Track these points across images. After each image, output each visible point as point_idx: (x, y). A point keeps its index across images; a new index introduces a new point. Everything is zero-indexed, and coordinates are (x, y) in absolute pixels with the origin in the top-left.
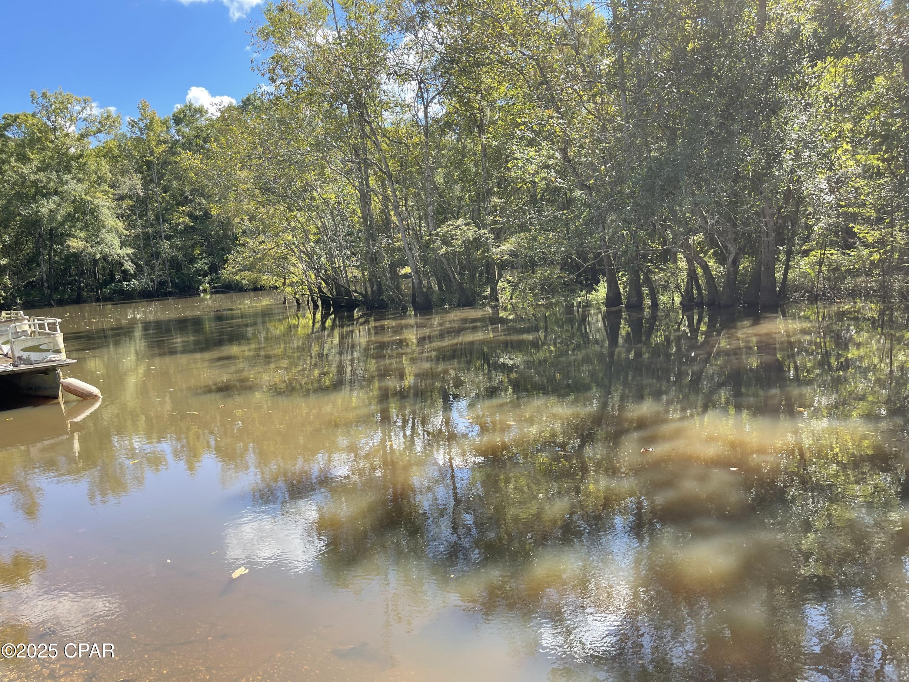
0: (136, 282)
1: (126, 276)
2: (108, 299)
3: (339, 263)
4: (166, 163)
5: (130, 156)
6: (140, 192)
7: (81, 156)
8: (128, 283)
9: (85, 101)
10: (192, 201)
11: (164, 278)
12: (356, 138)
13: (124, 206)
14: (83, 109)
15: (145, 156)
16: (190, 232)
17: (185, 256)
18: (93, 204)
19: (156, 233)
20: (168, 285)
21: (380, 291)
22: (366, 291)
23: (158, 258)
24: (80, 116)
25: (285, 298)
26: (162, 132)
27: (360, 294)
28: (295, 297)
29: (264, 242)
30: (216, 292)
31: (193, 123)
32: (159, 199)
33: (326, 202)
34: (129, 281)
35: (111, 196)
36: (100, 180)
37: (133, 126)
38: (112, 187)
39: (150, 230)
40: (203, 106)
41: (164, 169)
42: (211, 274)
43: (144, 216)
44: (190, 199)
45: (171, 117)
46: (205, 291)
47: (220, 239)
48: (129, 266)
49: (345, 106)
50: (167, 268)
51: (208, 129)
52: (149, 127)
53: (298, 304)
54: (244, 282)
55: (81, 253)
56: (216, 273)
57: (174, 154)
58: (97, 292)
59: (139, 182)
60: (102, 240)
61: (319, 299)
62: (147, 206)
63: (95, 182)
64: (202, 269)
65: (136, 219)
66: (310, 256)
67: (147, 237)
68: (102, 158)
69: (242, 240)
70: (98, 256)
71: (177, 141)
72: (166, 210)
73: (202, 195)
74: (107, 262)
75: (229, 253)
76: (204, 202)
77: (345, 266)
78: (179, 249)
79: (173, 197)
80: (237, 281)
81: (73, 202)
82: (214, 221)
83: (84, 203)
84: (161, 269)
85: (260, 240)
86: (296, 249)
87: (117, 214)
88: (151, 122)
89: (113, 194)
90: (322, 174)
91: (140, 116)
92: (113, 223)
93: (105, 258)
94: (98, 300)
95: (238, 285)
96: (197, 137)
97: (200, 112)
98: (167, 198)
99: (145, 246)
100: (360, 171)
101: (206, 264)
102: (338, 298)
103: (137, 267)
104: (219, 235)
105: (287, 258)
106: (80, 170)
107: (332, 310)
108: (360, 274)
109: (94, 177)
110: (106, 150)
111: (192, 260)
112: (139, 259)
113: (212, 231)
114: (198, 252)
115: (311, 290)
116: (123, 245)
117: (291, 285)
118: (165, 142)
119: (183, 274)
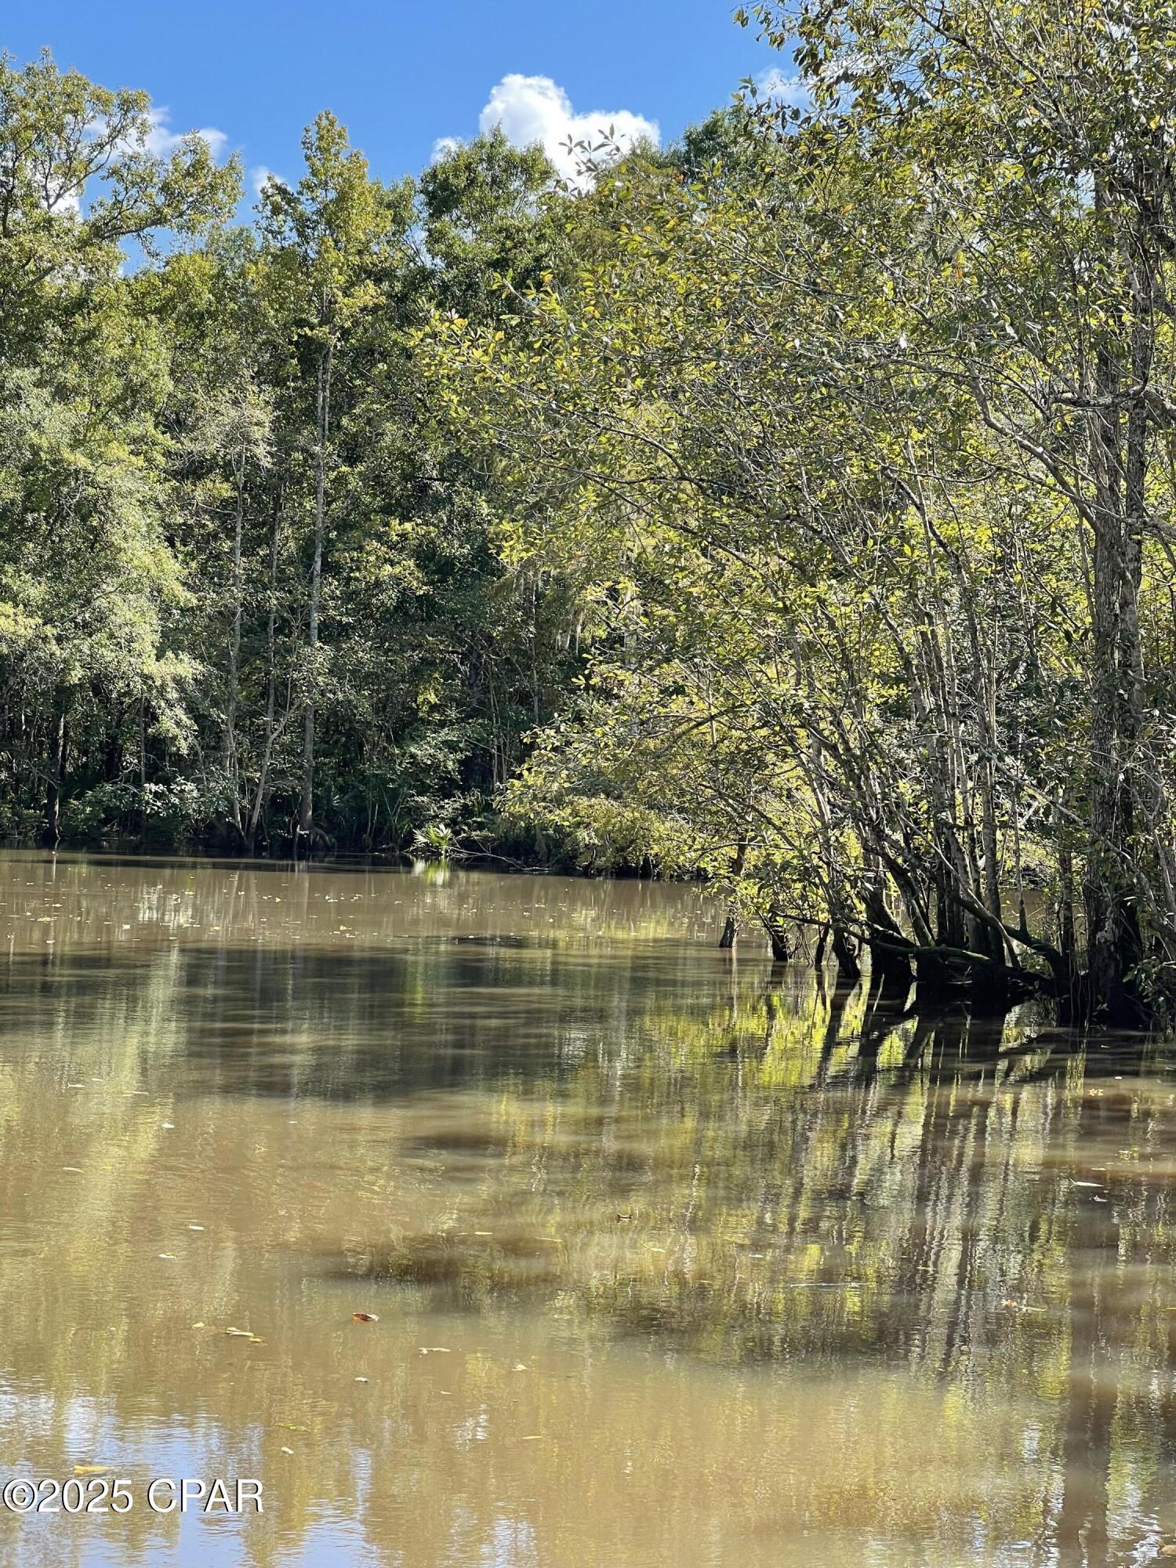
0: (190, 786)
1: (159, 761)
2: (81, 840)
3: (968, 804)
4: (369, 353)
5: (248, 320)
6: (261, 450)
7: (80, 304)
8: (161, 788)
9: (127, 105)
10: (439, 502)
11: (289, 784)
12: (1114, 311)
13: (199, 495)
14: (117, 132)
15: (301, 323)
16: (414, 620)
17: (380, 708)
18: (92, 484)
19: (292, 610)
20: (302, 813)
21: (1128, 946)
22: (1068, 939)
23: (281, 705)
24: (102, 158)
25: (730, 925)
26: (377, 236)
27: (1042, 948)
28: (769, 926)
29: (679, 690)
30: (471, 865)
31: (493, 209)
32: (326, 484)
33: (953, 555)
34: (167, 781)
35: (161, 460)
36: (132, 397)
37: (276, 210)
38: (168, 428)
39: (274, 599)
40: (540, 150)
41: (362, 376)
42: (465, 790)
43: (259, 541)
44: (436, 494)
45: (419, 186)
46: (431, 854)
47: (520, 659)
48: (175, 724)
49: (1086, 179)
50: (309, 747)
51: (540, 238)
52: (334, 217)
53: (780, 954)
54: (584, 836)
55: (21, 658)
56: (487, 791)
57: (408, 319)
58: (49, 808)
59: (266, 416)
60: (101, 619)
61: (867, 948)
62: (278, 507)
63: (112, 405)
64: (435, 766)
65: (232, 550)
66: (854, 766)
67: (258, 623)
68: (153, 318)
69: (602, 671)
70: (76, 675)
71: (426, 275)
72: (343, 526)
73: (480, 483)
74: (105, 700)
75: (545, 720)
76: (485, 509)
77: (989, 824)
78: (362, 679)
79: (376, 481)
80: (558, 829)
81: (26, 470)
82: (507, 587)
83: (62, 474)
84: (288, 750)
85: (669, 682)
86: (802, 732)
87: (167, 527)
88: (342, 198)
89: (167, 454)
90: (951, 442)
91: (306, 175)
92: (148, 560)
93: (98, 684)
94: (46, 840)
95: (559, 844)
96: (500, 265)
97: (524, 171)
98: (354, 483)
99: (248, 654)
100: (1109, 441)
101: (452, 747)
102: (944, 955)
103: (202, 732)
104: (518, 641)
105: (762, 765)
106: (68, 353)
107: (912, 997)
108: (1052, 863)
109: (113, 386)
110: (171, 289)
111: (406, 727)
112: (215, 703)
113: (494, 623)
114: (433, 698)
115: (839, 906)
116: (169, 643)
117: (766, 874)
118: (380, 276)
119: (364, 780)
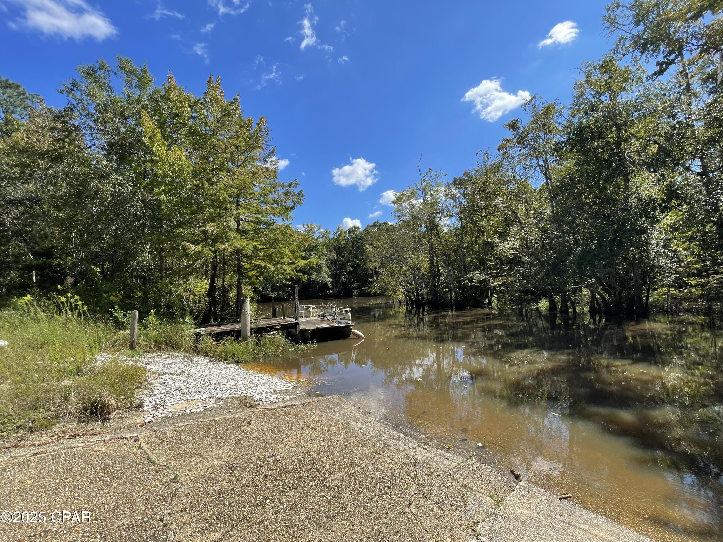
1: (328, 289)
5: (333, 245)
6: (335, 258)
7: (317, 246)
8: (329, 292)
9: (319, 226)
11: (341, 290)
13: (330, 263)
15: (338, 245)
16: (351, 273)
17: (349, 282)
18: (320, 263)
20: (342, 293)
23: (339, 283)
24: (317, 231)
26: (344, 236)
30: (359, 296)
31: (355, 232)
32: (341, 261)
37: (334, 235)
39: (338, 272)
42: (358, 289)
43: (335, 266)
45: (347, 231)
46: (355, 295)
48: (330, 285)
50: (342, 286)
51: (361, 235)
52: (340, 235)
53: (400, 303)
54: (371, 292)
55: (315, 280)
58: (317, 295)
59: (335, 254)
60: (322, 276)
61: (410, 302)
62: (337, 263)
64: (355, 287)
65: (333, 268)
67: (336, 275)
68: (324, 246)
70: (320, 281)
72: (343, 264)
74: (323, 283)
78: (347, 279)
82: (361, 269)
87: (327, 266)
89: (326, 259)
91: (337, 231)
92: (325, 269)
95: (369, 294)
96: (356, 237)
97: (357, 229)
99: (336, 278)
102: (418, 301)
103: (332, 286)
104: (363, 274)
109: (321, 253)
110: (325, 243)
111: (351, 284)
112: (333, 283)
113: (360, 273)
114: (354, 280)
118: (345, 240)
119: (348, 289)
